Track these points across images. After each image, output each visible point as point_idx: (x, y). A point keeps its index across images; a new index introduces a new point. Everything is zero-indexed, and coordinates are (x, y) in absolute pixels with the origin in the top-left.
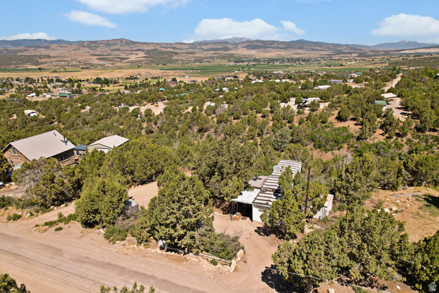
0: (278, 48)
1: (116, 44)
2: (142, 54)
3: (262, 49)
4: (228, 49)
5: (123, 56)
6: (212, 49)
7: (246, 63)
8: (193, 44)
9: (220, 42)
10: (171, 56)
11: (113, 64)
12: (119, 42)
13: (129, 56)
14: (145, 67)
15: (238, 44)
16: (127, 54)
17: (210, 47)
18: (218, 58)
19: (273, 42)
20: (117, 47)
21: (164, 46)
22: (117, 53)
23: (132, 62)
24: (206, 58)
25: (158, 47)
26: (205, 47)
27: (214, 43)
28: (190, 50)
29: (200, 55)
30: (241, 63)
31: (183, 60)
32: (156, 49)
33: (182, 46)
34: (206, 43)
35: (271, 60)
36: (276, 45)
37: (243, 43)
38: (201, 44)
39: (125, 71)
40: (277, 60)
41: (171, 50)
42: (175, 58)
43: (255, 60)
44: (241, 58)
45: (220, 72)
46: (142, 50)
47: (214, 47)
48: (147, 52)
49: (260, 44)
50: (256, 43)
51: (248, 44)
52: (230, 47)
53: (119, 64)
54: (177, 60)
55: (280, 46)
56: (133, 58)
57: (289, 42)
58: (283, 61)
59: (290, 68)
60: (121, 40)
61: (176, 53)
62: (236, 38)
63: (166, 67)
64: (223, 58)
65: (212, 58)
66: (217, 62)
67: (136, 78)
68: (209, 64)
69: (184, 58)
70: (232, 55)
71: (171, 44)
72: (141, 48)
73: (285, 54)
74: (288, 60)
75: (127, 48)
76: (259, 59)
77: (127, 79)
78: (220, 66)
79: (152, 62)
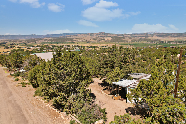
0: (173, 36)
1: (101, 34)
2: (110, 38)
3: (165, 37)
4: (148, 37)
5: (103, 39)
6: (140, 37)
7: (156, 43)
8: (132, 34)
9: (144, 34)
10: (122, 39)
11: (98, 41)
12: (101, 33)
13: (105, 39)
14: (110, 43)
15: (152, 35)
16: (104, 38)
17: (139, 36)
18: (142, 40)
19: (171, 34)
20: (101, 35)
21: (119, 35)
22: (100, 37)
23: (106, 41)
24: (137, 40)
25: (117, 35)
26: (137, 36)
27: (141, 34)
28: (130, 37)
29: (134, 39)
30: (153, 43)
31: (126, 41)
32: (116, 36)
33: (127, 35)
34: (138, 34)
35: (170, 42)
36: (172, 35)
37: (155, 34)
38: (135, 34)
39: (102, 44)
40: (173, 42)
41: (122, 37)
42: (123, 40)
43: (161, 41)
44: (153, 41)
45: (143, 46)
46: (110, 37)
47: (141, 35)
48: (112, 37)
49: (164, 35)
50: (162, 34)
51: (158, 34)
52: (149, 36)
53: (100, 42)
54: (124, 41)
55: (175, 35)
56: (106, 39)
57: (181, 33)
58: (176, 42)
59: (180, 45)
60: (103, 33)
61: (124, 38)
62: (152, 32)
63: (119, 43)
64: (145, 40)
65: (140, 40)
66: (142, 42)
67: (106, 47)
68: (138, 43)
69: (127, 40)
70: (149, 39)
71: (122, 34)
72: (110, 36)
73: (177, 39)
74: (179, 42)
75: (105, 36)
76: (163, 41)
77: (102, 47)
78: (143, 44)
79: (114, 41)
